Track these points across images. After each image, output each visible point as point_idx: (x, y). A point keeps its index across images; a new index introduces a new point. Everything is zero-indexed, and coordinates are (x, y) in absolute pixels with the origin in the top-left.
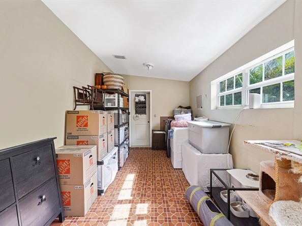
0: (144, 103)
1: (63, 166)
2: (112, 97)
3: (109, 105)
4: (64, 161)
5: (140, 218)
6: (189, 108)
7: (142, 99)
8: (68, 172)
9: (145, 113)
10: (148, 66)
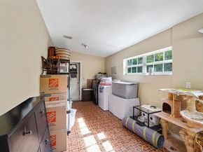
0: (76, 70)
1: (50, 117)
2: (64, 65)
3: (62, 71)
4: (50, 113)
5: (104, 141)
6: (105, 74)
7: (75, 67)
8: (54, 120)
9: (76, 77)
10: (85, 46)
